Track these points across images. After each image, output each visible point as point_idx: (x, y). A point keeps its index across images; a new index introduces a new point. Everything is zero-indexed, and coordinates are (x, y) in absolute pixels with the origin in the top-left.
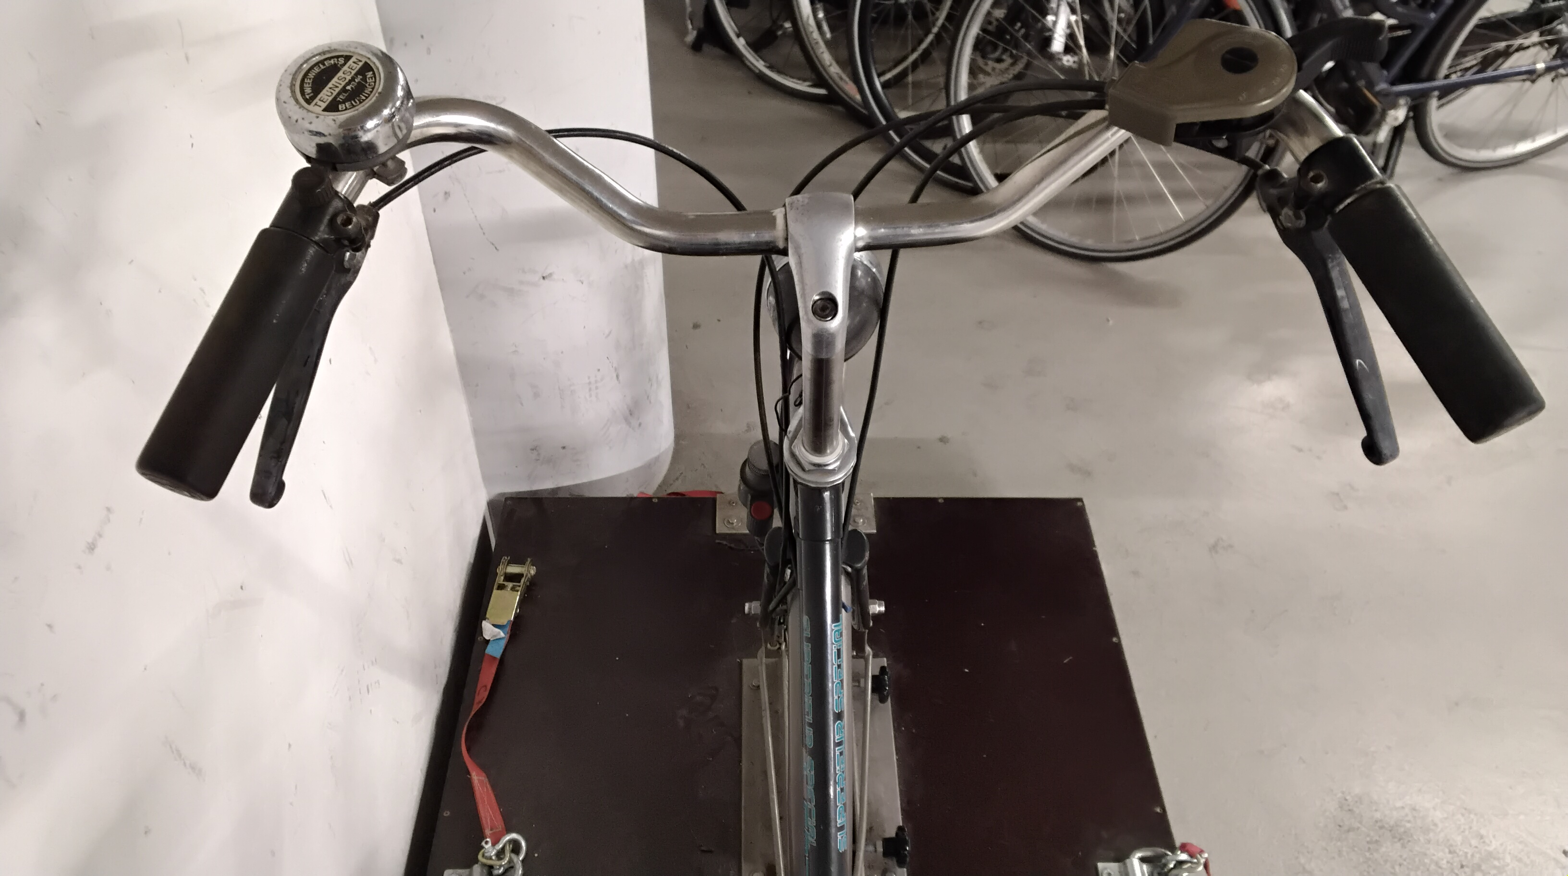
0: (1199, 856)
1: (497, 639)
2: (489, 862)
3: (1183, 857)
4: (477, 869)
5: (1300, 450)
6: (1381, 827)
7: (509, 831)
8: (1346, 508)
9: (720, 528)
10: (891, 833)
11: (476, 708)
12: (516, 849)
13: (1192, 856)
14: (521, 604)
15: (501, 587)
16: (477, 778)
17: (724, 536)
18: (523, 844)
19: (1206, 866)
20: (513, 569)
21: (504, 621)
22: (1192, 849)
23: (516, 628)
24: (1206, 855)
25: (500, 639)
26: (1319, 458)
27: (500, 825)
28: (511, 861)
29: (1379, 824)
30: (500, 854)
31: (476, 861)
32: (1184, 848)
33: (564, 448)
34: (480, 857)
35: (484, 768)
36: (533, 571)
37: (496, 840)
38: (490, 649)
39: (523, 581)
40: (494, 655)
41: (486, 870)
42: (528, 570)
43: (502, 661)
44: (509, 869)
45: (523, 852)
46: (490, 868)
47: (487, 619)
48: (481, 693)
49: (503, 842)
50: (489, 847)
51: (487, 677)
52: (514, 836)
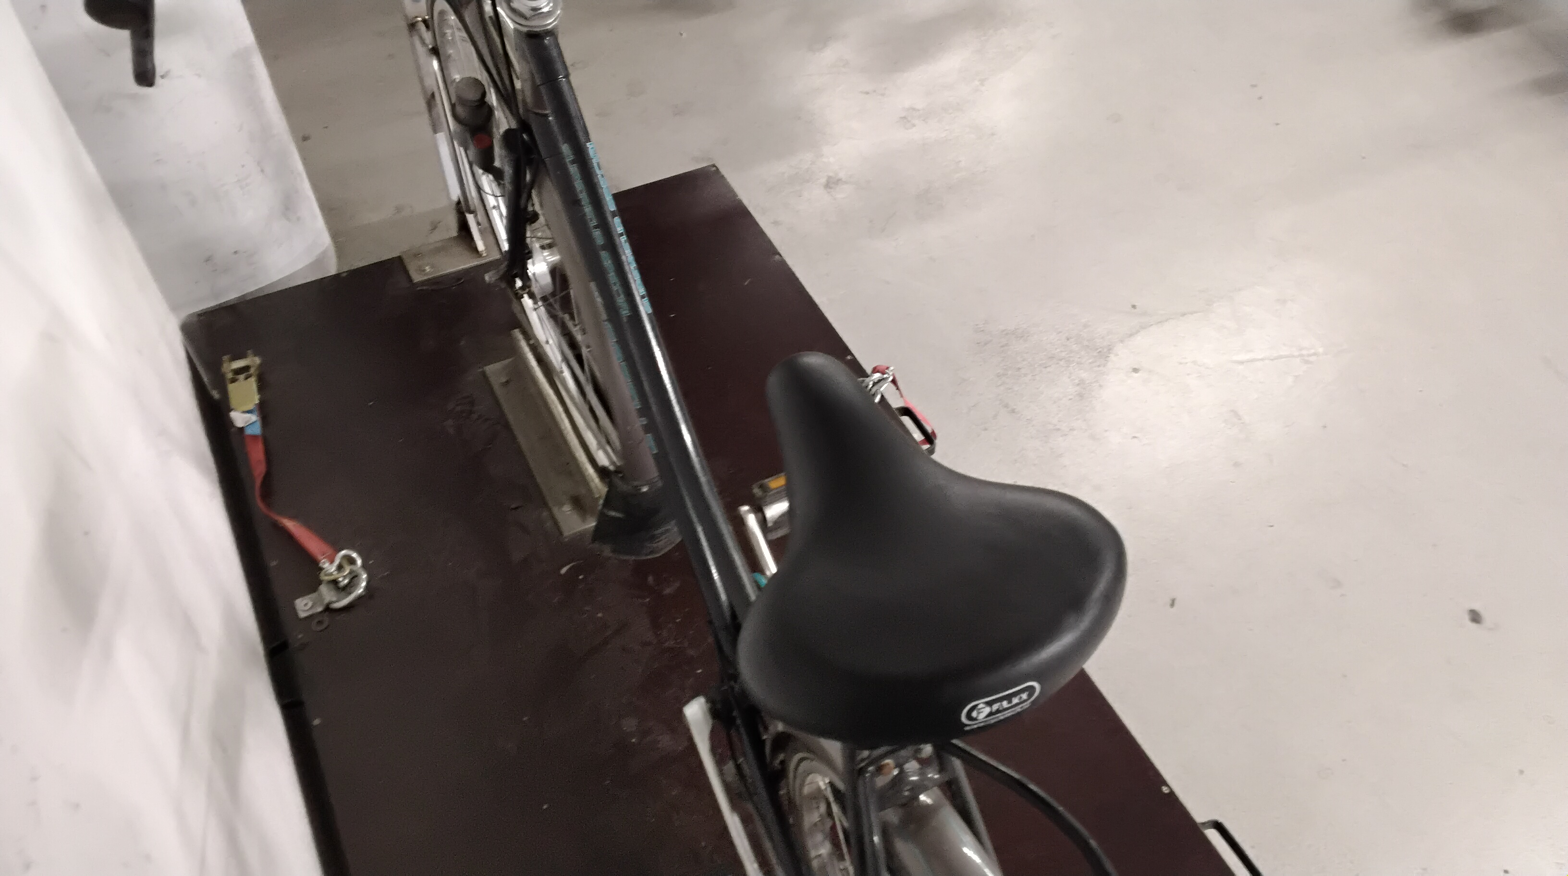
0: (887, 371)
1: (250, 424)
2: (332, 578)
4: (324, 589)
5: (867, 93)
6: (1007, 334)
7: (337, 550)
8: (914, 125)
9: (417, 278)
11: (258, 482)
12: (352, 561)
13: (883, 373)
14: (261, 389)
15: (233, 381)
16: (290, 525)
17: (423, 283)
18: (354, 555)
19: (894, 382)
20: (238, 364)
21: (251, 407)
22: (880, 369)
23: (264, 410)
24: (892, 368)
25: (253, 423)
26: (883, 95)
27: (330, 551)
28: (351, 572)
29: (1005, 333)
30: (340, 568)
31: (320, 582)
32: (875, 370)
33: (236, 252)
34: (322, 578)
35: (292, 517)
36: (258, 360)
37: (332, 562)
38: (249, 432)
39: (252, 371)
40: (254, 437)
41: (332, 586)
42: (253, 361)
43: (265, 439)
44: (354, 578)
45: (359, 562)
46: (335, 582)
47: (232, 410)
48: (259, 468)
49: (337, 562)
50: (329, 568)
51: (257, 454)
52: (343, 552)
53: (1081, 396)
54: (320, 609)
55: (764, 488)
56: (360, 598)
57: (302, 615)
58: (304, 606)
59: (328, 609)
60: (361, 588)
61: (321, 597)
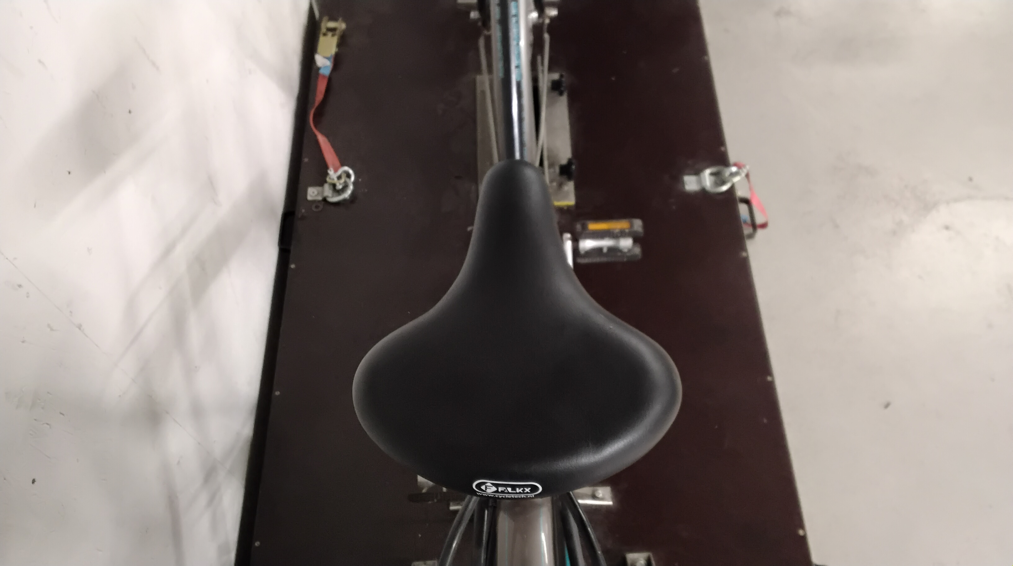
0: (746, 168)
1: (325, 67)
2: (333, 182)
3: (734, 169)
4: (326, 186)
7: (342, 165)
10: (564, 162)
11: (317, 104)
12: (348, 176)
13: (741, 169)
14: (339, 45)
15: (325, 35)
16: (322, 139)
18: (351, 172)
19: (747, 176)
20: (331, 25)
21: (329, 55)
22: (740, 164)
23: (337, 60)
24: (750, 167)
25: (327, 67)
27: (337, 163)
28: (345, 182)
30: (339, 178)
31: (326, 182)
32: (735, 165)
34: (328, 179)
35: (327, 135)
36: (343, 26)
37: (336, 171)
38: (322, 71)
39: (338, 32)
40: (324, 76)
41: (332, 187)
42: (341, 25)
43: (330, 79)
44: (345, 187)
45: (353, 178)
46: (334, 186)
47: (318, 53)
48: (319, 96)
49: (340, 172)
50: (332, 174)
51: (322, 87)
52: (346, 168)
53: (894, 233)
54: (320, 198)
55: (584, 227)
56: (345, 200)
57: (309, 198)
58: (313, 193)
59: (325, 200)
60: (347, 194)
61: (323, 192)
